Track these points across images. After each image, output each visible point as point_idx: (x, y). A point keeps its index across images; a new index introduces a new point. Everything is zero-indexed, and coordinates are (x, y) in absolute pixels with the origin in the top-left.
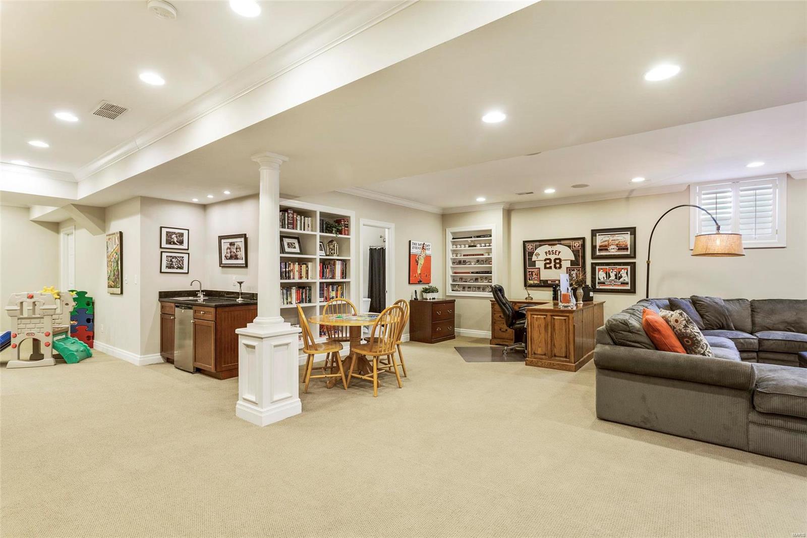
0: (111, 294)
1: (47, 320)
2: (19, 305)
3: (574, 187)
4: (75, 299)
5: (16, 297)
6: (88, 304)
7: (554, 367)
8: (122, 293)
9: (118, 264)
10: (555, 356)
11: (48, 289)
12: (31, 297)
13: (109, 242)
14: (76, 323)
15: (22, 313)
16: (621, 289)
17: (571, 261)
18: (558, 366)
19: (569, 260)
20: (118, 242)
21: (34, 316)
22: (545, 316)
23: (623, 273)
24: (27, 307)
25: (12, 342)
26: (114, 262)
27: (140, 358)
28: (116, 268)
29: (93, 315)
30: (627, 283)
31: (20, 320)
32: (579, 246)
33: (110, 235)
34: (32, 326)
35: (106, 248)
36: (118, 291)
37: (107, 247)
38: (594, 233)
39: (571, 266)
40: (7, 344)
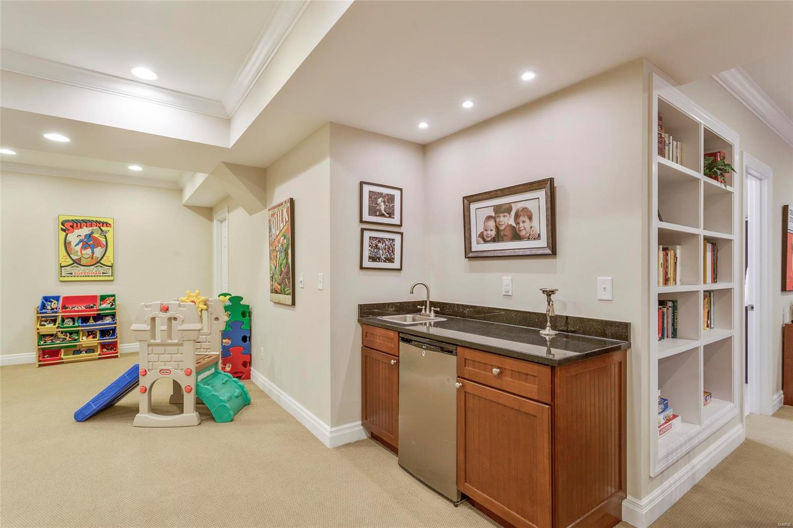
0: (275, 303)
1: (188, 347)
2: (149, 321)
4: (227, 308)
5: (146, 309)
6: (244, 314)
8: (293, 304)
9: (287, 254)
11: (192, 294)
12: (166, 309)
13: (272, 219)
14: (229, 342)
15: (154, 337)
20: (286, 217)
21: (170, 341)
24: (161, 326)
25: (140, 382)
26: (280, 252)
27: (331, 432)
28: (284, 262)
29: (250, 330)
31: (150, 348)
33: (274, 208)
34: (166, 357)
35: (268, 229)
36: (288, 299)
37: (270, 229)
40: (135, 384)
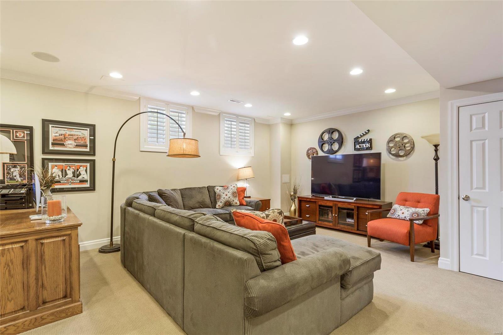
3: (38, 55)
7: (44, 321)
10: (44, 303)
16: (78, 188)
17: (11, 155)
18: (52, 317)
19: (7, 153)
22: (23, 244)
23: (82, 170)
30: (86, 181)
32: (24, 137)
38: (46, 123)
39: (10, 161)
